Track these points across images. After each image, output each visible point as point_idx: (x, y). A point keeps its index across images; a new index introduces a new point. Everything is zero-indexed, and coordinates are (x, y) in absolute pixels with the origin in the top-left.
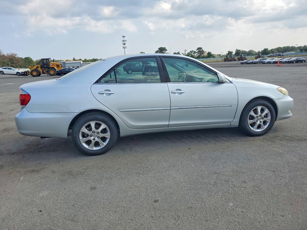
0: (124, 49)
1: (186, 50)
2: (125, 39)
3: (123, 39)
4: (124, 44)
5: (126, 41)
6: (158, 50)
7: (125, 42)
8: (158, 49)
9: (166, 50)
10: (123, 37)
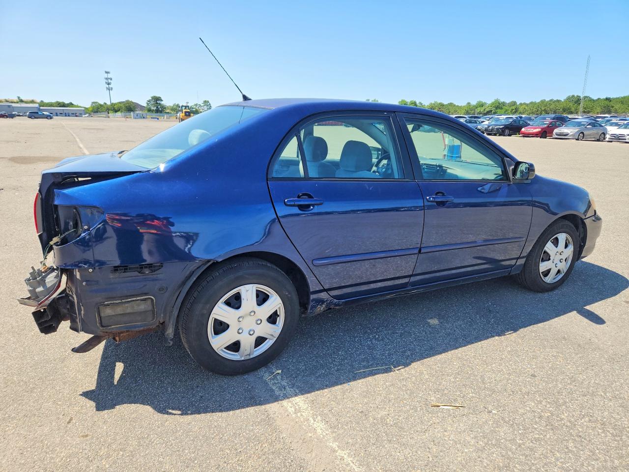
0: (108, 91)
1: (187, 103)
2: (110, 76)
3: (106, 75)
4: (109, 84)
5: (111, 79)
6: (151, 99)
7: (110, 81)
8: (152, 97)
9: (162, 101)
10: (107, 73)
